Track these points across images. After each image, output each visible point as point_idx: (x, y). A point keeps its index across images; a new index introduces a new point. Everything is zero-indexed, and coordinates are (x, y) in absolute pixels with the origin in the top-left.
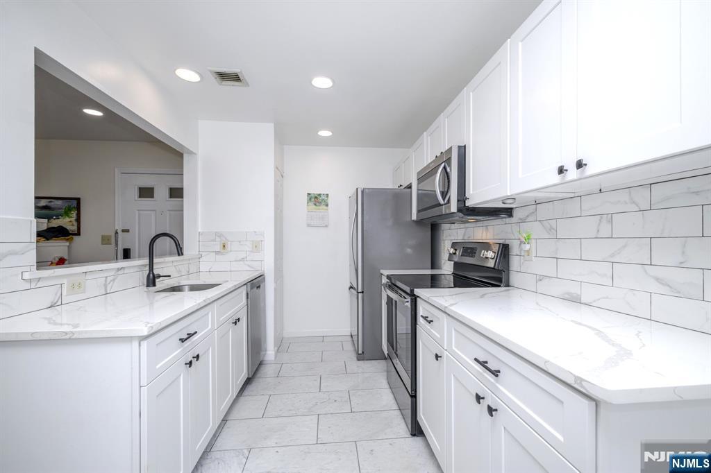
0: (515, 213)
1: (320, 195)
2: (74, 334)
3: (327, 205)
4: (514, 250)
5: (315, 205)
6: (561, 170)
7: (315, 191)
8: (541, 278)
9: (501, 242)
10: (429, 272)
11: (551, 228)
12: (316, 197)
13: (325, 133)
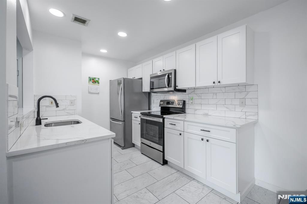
0: (187, 91)
1: (95, 78)
2: (86, 140)
3: (99, 83)
4: (187, 102)
5: (93, 82)
6: (214, 83)
7: (93, 76)
8: (196, 110)
9: (184, 100)
10: (148, 111)
11: (199, 96)
12: (93, 79)
13: (104, 51)
